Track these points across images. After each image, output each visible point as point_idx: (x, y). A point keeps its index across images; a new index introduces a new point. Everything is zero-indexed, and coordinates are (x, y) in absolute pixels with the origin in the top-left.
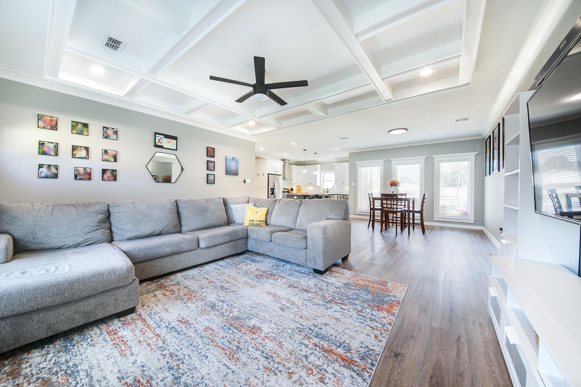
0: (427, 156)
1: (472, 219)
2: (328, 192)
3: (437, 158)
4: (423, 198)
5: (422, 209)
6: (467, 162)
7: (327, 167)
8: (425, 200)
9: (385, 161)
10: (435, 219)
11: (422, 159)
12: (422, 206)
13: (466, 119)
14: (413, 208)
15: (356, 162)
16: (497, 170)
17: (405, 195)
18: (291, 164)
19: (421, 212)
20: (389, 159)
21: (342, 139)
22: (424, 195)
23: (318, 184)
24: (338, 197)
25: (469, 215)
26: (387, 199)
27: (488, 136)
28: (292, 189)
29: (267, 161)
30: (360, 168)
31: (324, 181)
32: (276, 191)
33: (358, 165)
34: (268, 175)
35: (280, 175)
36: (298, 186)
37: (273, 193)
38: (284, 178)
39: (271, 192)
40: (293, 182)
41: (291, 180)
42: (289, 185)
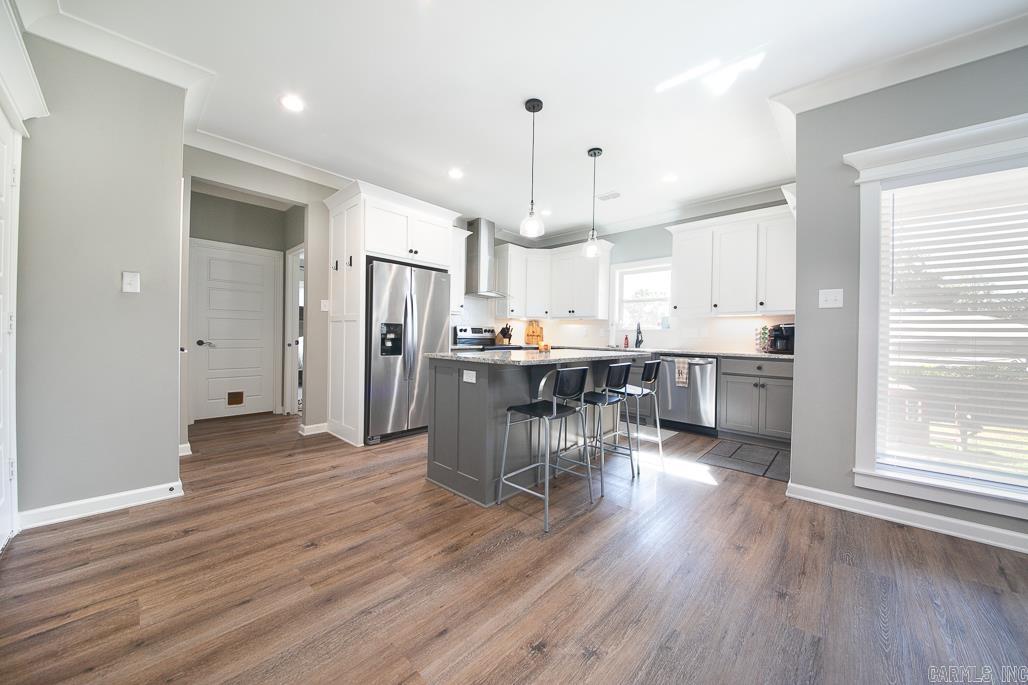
2: (638, 343)
15: (850, 157)
18: (498, 241)
23: (601, 313)
24: (689, 364)
28: (506, 333)
29: (363, 195)
30: (886, 195)
31: (622, 301)
32: (413, 336)
33: (864, 176)
34: (370, 260)
35: (446, 271)
36: (531, 323)
37: (397, 348)
38: (471, 288)
39: (383, 340)
40: (512, 304)
41: (504, 297)
42: (497, 319)
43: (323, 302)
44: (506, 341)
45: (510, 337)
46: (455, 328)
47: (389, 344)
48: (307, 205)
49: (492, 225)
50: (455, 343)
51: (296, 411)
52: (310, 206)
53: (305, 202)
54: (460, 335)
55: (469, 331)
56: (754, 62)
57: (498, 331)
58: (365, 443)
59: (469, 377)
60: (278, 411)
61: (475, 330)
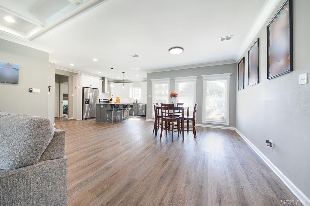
0: (198, 76)
1: (227, 122)
2: (137, 102)
3: (205, 77)
4: (195, 107)
5: (194, 116)
6: (224, 81)
7: (136, 84)
8: (196, 109)
9: (171, 79)
10: (203, 122)
11: (195, 78)
12: (194, 114)
13: (229, 38)
14: (188, 115)
15: (151, 80)
16: (257, 82)
17: (182, 104)
18: (109, 82)
19: (193, 119)
20: (174, 78)
21: (134, 56)
22: (196, 105)
23: (130, 96)
24: (142, 105)
25: (225, 119)
26: (165, 109)
27: (242, 57)
28: (111, 100)
29: (82, 76)
30: (154, 85)
31: (134, 94)
32: (92, 101)
33: (152, 82)
34: (83, 87)
35: (98, 89)
36: (117, 98)
37: (88, 103)
38: (103, 91)
39: (86, 102)
40: (112, 94)
41: (111, 93)
42: (109, 97)
43: (72, 94)
44: (111, 102)
45: (112, 101)
46: (100, 99)
47: (87, 102)
48: (69, 76)
49: (108, 78)
50: (100, 102)
51: (63, 117)
52: (70, 77)
53: (68, 76)
54: (101, 101)
55: (103, 100)
56: (139, 68)
57: (109, 100)
58: (82, 120)
59: (102, 106)
60: (58, 117)
61: (104, 100)
